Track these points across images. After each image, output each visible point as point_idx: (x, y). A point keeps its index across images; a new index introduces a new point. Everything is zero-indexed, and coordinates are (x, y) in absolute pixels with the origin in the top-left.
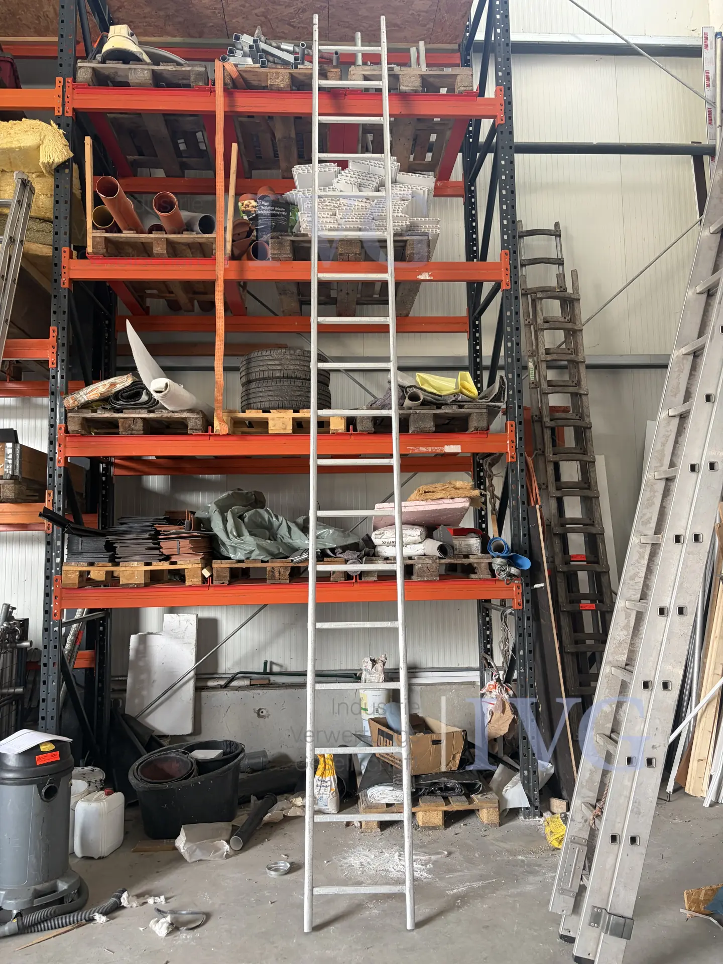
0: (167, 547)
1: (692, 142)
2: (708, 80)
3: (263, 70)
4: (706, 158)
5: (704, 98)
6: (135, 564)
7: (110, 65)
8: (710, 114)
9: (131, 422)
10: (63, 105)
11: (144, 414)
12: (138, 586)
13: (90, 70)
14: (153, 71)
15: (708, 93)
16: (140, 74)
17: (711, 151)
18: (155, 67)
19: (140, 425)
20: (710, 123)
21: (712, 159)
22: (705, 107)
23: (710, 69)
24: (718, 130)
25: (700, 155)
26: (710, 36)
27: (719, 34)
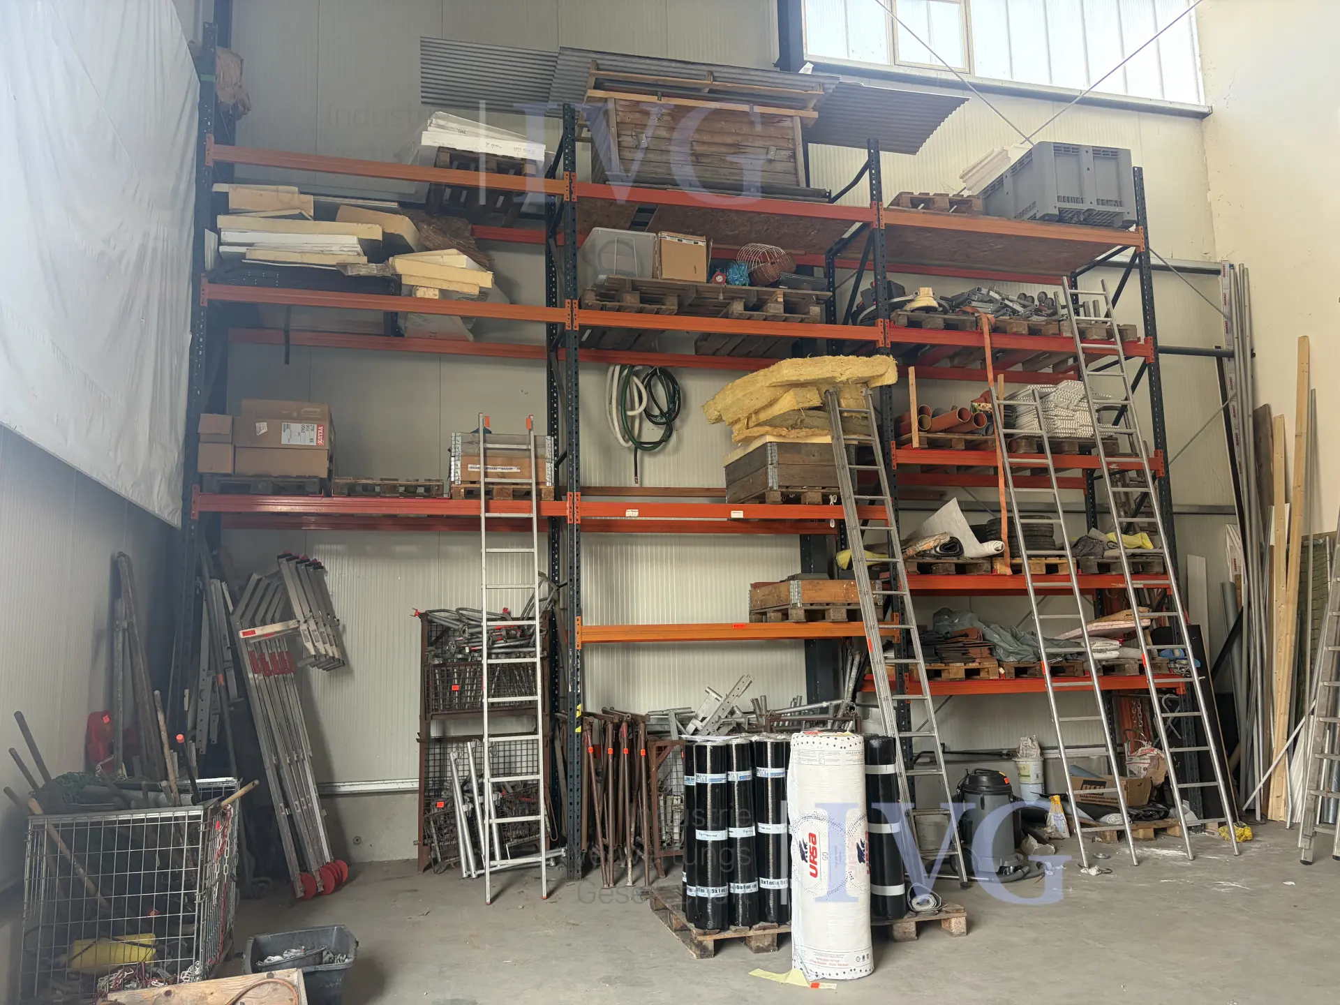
0: (974, 652)
1: (1216, 347)
2: (1225, 300)
3: (1011, 321)
4: (1225, 360)
6: (958, 664)
7: (917, 313)
8: (1227, 327)
9: (947, 565)
10: (885, 339)
11: (955, 560)
12: (961, 680)
13: (906, 318)
14: (945, 319)
16: (939, 320)
17: (1231, 355)
18: (946, 316)
19: (953, 568)
20: (1228, 335)
21: (1229, 360)
22: (1223, 320)
23: (1227, 292)
24: (1236, 340)
25: (1221, 356)
26: (1227, 267)
27: (1232, 266)
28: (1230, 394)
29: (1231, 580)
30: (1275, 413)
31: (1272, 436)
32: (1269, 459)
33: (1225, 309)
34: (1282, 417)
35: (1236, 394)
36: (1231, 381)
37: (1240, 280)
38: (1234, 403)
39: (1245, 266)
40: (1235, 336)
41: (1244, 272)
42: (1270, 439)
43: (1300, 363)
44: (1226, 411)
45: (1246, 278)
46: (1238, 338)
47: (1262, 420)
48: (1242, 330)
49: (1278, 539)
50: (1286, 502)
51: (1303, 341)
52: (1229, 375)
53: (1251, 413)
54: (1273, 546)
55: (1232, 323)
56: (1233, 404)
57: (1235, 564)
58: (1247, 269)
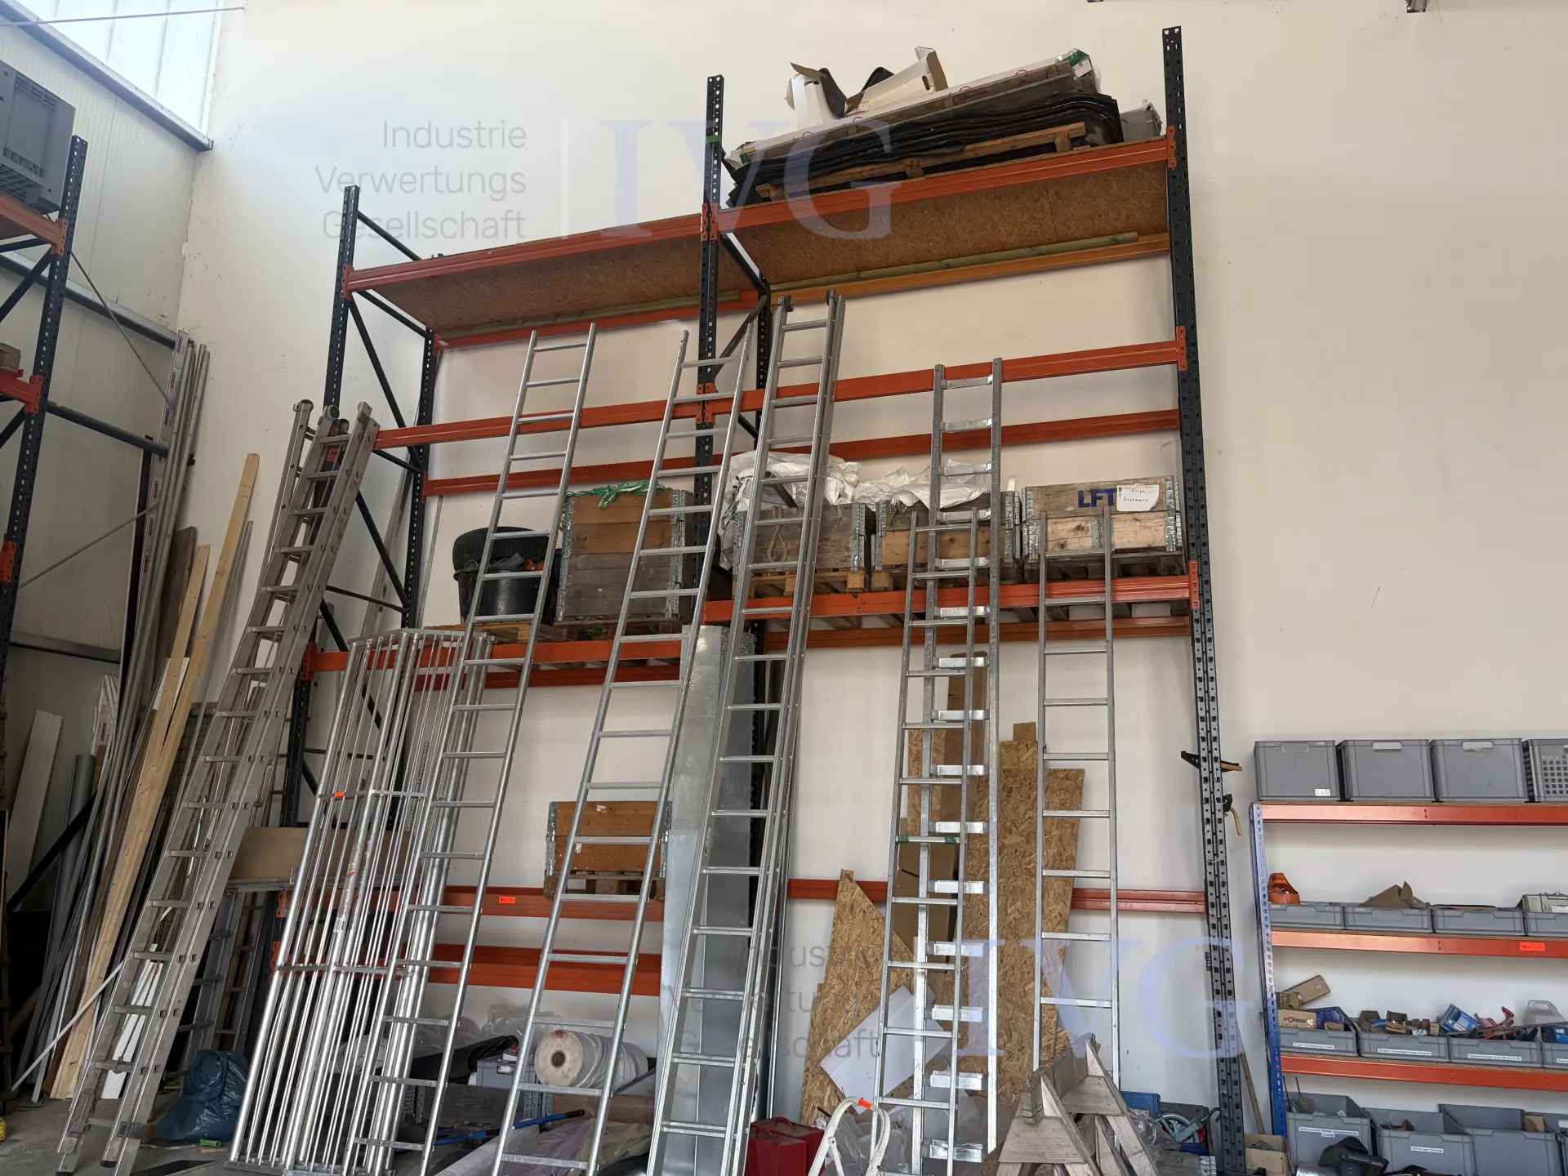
1: (147, 437)
2: (173, 381)
4: (155, 457)
5: (165, 396)
8: (167, 416)
17: (163, 453)
20: (166, 423)
21: (160, 459)
22: (163, 407)
23: (178, 372)
24: (174, 437)
25: (151, 451)
26: (184, 342)
27: (191, 342)
28: (151, 502)
29: (93, 752)
30: (201, 541)
31: (190, 570)
32: (180, 597)
33: (170, 393)
34: (207, 548)
35: (156, 507)
36: (156, 487)
37: (198, 364)
38: (152, 516)
39: (208, 350)
40: (175, 430)
41: (205, 355)
42: (187, 572)
43: (243, 486)
44: (141, 522)
45: (205, 364)
46: (177, 434)
47: (182, 544)
48: (185, 426)
49: (162, 705)
50: (187, 655)
51: (252, 460)
52: (155, 477)
53: (170, 532)
54: (155, 711)
55: (174, 412)
56: (150, 516)
57: (104, 731)
58: (209, 354)
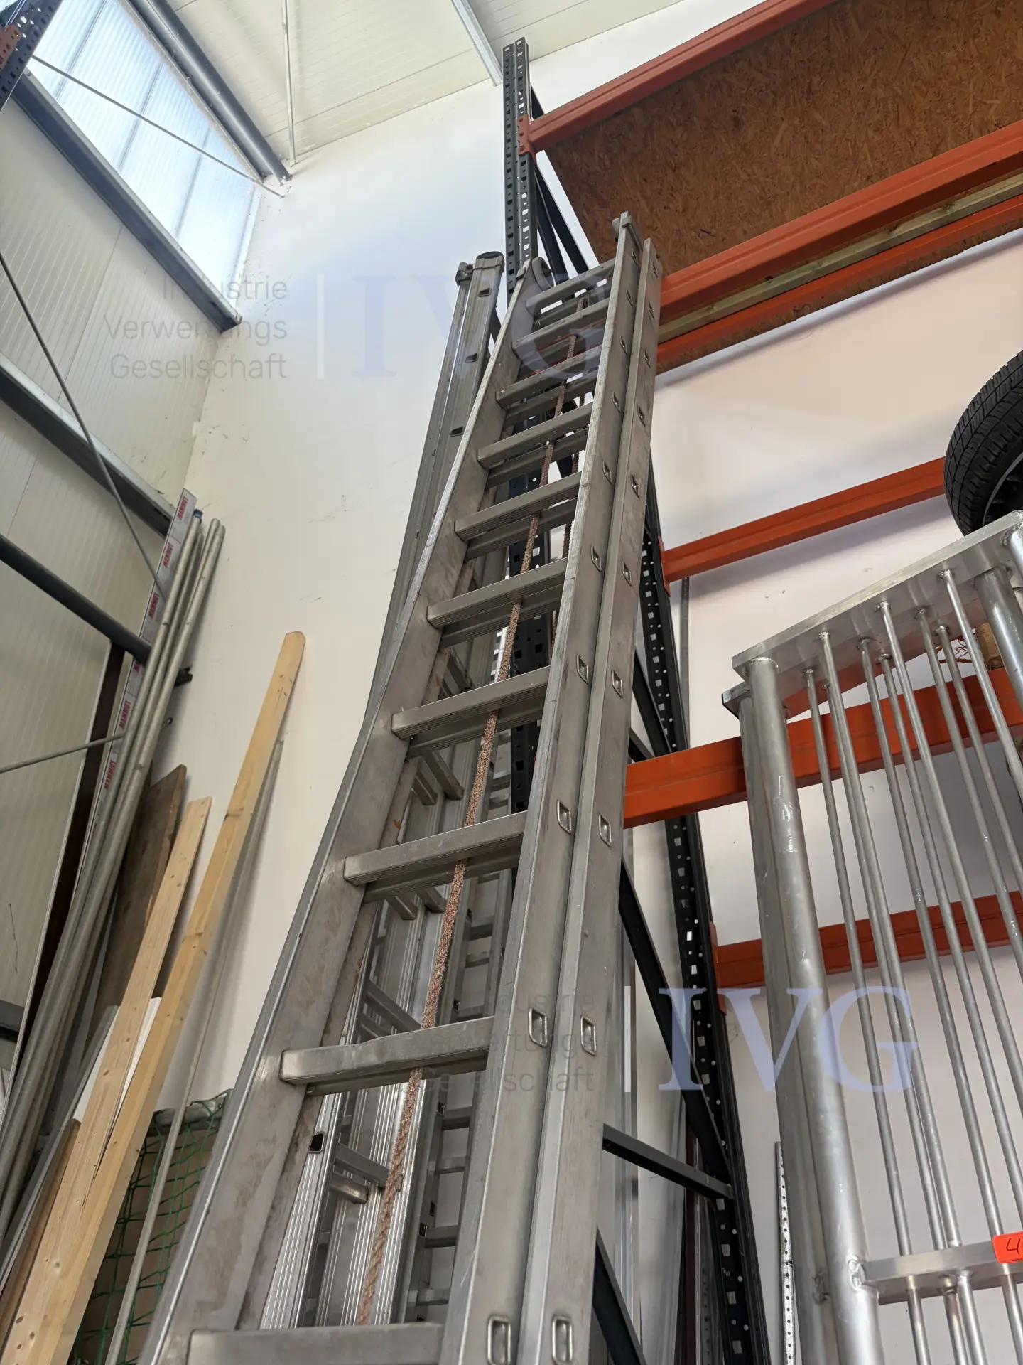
2: (168, 556)
4: (128, 658)
5: (154, 575)
8: (154, 602)
15: (162, 573)
17: (142, 655)
20: (151, 614)
21: (136, 668)
22: (150, 586)
23: (176, 546)
24: (162, 628)
25: (123, 647)
26: (189, 510)
27: (196, 513)
28: (113, 729)
30: (194, 794)
31: (173, 838)
32: (151, 887)
34: (207, 803)
35: (122, 740)
36: (125, 710)
38: (113, 757)
39: (222, 523)
40: (166, 618)
41: (220, 530)
42: (167, 842)
44: (94, 756)
45: (217, 539)
46: (168, 624)
47: (162, 798)
49: (92, 1108)
50: (154, 996)
51: (296, 642)
52: (122, 696)
54: (77, 1124)
55: (165, 600)
58: (224, 529)
